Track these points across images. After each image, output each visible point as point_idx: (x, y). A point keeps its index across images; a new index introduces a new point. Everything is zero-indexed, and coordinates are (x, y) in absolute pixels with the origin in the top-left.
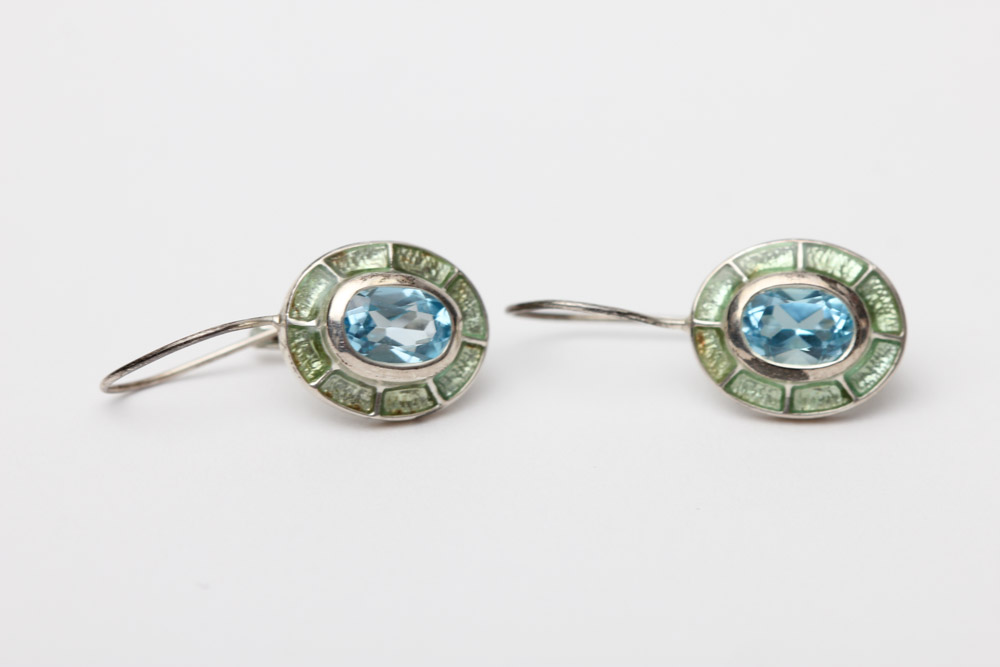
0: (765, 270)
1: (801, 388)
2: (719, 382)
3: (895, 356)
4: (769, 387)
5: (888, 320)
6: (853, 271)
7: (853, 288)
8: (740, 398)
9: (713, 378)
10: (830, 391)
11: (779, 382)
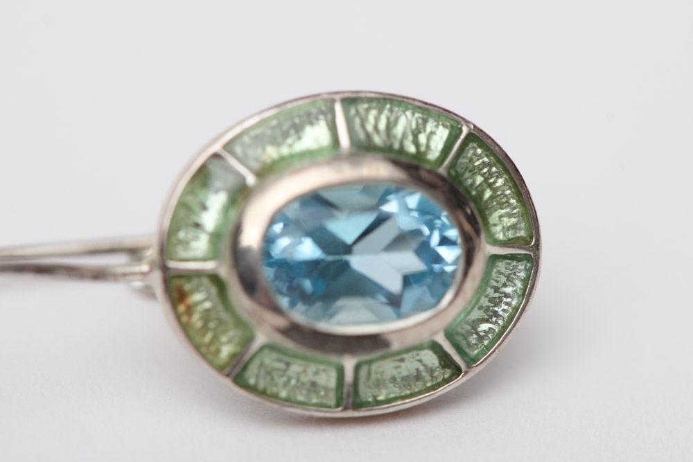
0: (282, 159)
1: (370, 362)
2: (220, 369)
3: (525, 281)
4: (312, 368)
5: (505, 219)
6: (437, 139)
7: (442, 170)
8: (263, 393)
9: (210, 363)
10: (420, 361)
11: (333, 358)
